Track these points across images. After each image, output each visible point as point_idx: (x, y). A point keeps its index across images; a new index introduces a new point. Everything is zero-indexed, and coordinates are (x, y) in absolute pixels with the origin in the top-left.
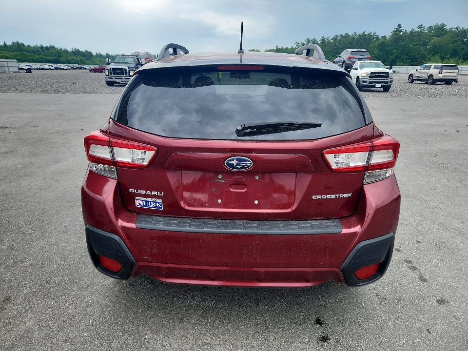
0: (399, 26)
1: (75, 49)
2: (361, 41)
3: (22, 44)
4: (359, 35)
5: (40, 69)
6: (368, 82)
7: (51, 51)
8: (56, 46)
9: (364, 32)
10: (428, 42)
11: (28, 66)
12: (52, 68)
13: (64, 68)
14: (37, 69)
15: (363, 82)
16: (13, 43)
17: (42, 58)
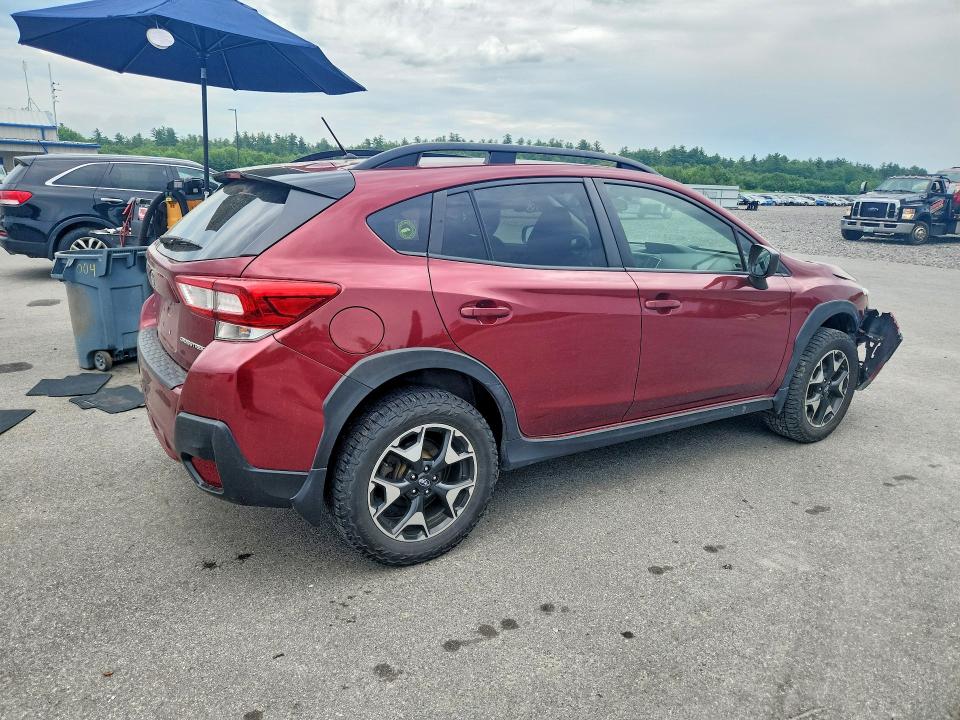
1: (890, 166)
3: (785, 159)
5: (786, 204)
7: (835, 170)
8: (849, 160)
11: (766, 197)
12: (810, 202)
13: (838, 203)
14: (780, 204)
16: (770, 156)
17: (812, 184)
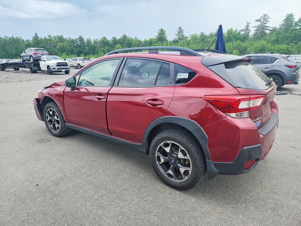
0: (36, 34)
2: (12, 42)
4: (9, 38)
6: (57, 69)
9: (13, 36)
10: (56, 45)
15: (53, 69)
